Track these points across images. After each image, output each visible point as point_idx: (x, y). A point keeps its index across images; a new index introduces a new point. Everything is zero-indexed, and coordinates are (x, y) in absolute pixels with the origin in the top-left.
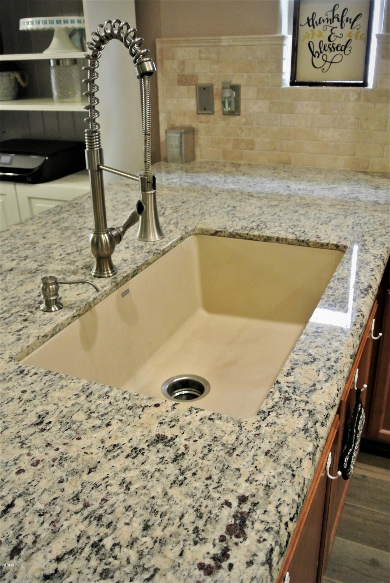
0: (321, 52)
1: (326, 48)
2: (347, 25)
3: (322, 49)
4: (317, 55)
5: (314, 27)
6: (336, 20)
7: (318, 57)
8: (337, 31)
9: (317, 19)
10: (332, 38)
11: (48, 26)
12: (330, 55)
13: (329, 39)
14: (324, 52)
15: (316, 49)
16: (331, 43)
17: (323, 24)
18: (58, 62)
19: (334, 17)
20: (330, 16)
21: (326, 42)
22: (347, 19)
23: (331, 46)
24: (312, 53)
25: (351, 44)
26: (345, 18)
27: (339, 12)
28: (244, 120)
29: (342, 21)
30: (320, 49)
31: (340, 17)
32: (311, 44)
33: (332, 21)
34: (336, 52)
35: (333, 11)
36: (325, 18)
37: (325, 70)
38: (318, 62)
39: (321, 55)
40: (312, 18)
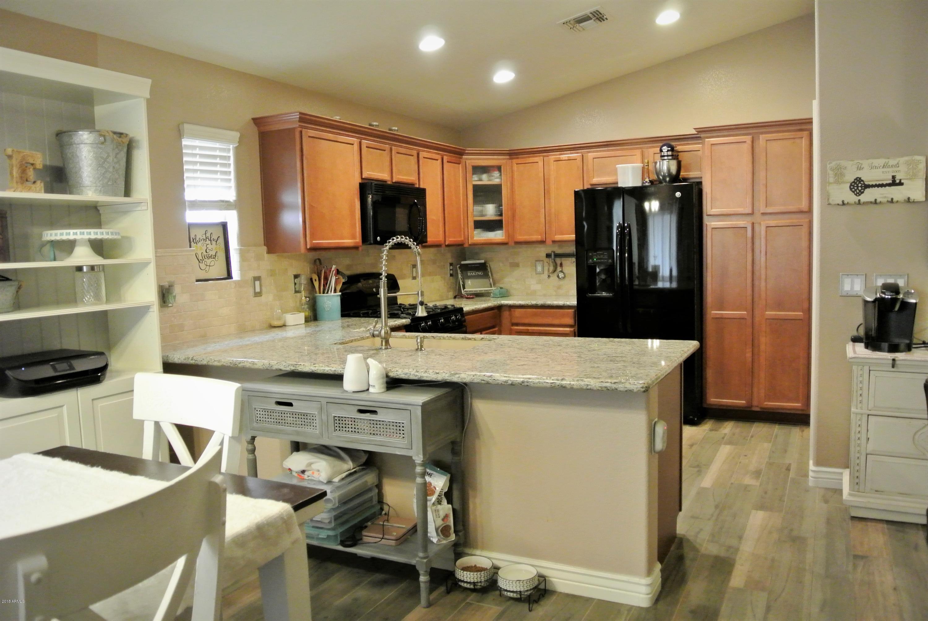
0: (203, 260)
1: (206, 257)
2: (214, 243)
3: (203, 258)
4: (201, 262)
5: (197, 244)
6: (207, 240)
7: (202, 263)
8: (210, 246)
9: (198, 239)
10: (208, 251)
11: (72, 237)
12: (208, 261)
13: (206, 252)
14: (205, 260)
15: (200, 258)
16: (208, 254)
17: (201, 242)
18: (92, 268)
19: (206, 238)
20: (205, 238)
21: (205, 253)
22: (213, 239)
23: (208, 256)
24: (198, 260)
25: (218, 254)
26: (212, 239)
27: (208, 235)
28: (175, 310)
29: (211, 241)
30: (202, 257)
31: (209, 238)
32: (197, 254)
33: (205, 240)
34: (211, 260)
35: (206, 234)
36: (202, 238)
37: (207, 271)
38: (203, 266)
39: (203, 261)
40: (195, 238)
